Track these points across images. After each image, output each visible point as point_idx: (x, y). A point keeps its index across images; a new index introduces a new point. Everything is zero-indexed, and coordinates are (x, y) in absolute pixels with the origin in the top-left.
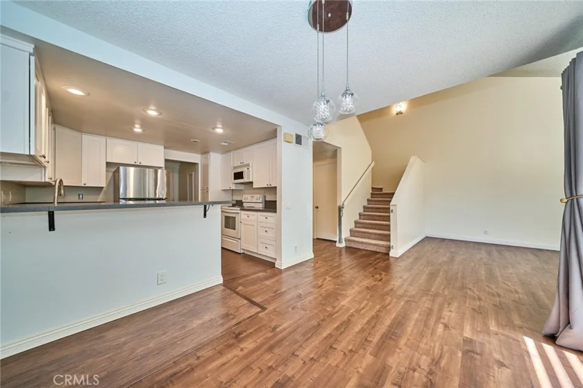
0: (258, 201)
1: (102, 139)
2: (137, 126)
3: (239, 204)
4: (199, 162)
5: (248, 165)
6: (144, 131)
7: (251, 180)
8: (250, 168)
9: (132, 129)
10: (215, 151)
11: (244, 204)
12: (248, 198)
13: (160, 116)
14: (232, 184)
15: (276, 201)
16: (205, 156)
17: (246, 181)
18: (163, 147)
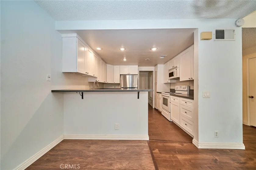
0: (184, 90)
1: (118, 66)
2: (125, 58)
3: (173, 91)
4: (153, 70)
5: (177, 67)
6: (127, 60)
7: (178, 77)
8: (178, 69)
9: (123, 60)
10: (160, 64)
11: (176, 92)
12: (178, 88)
13: (125, 50)
14: (168, 80)
15: (193, 90)
16: (156, 67)
17: (175, 77)
18: (137, 66)
